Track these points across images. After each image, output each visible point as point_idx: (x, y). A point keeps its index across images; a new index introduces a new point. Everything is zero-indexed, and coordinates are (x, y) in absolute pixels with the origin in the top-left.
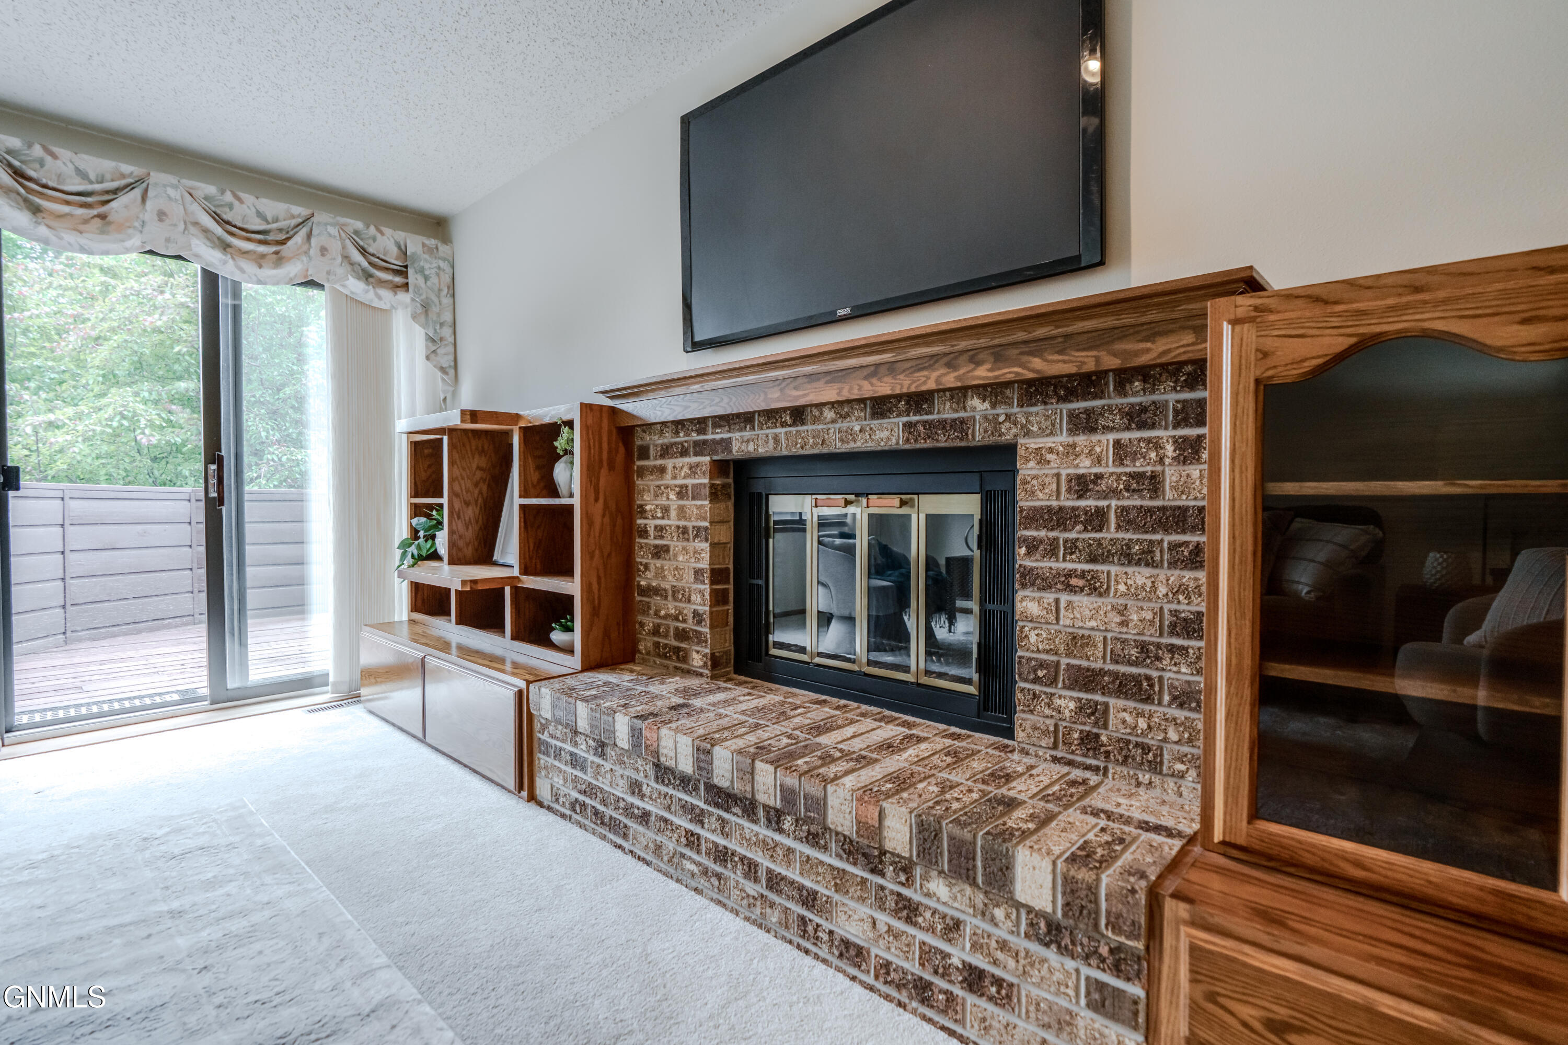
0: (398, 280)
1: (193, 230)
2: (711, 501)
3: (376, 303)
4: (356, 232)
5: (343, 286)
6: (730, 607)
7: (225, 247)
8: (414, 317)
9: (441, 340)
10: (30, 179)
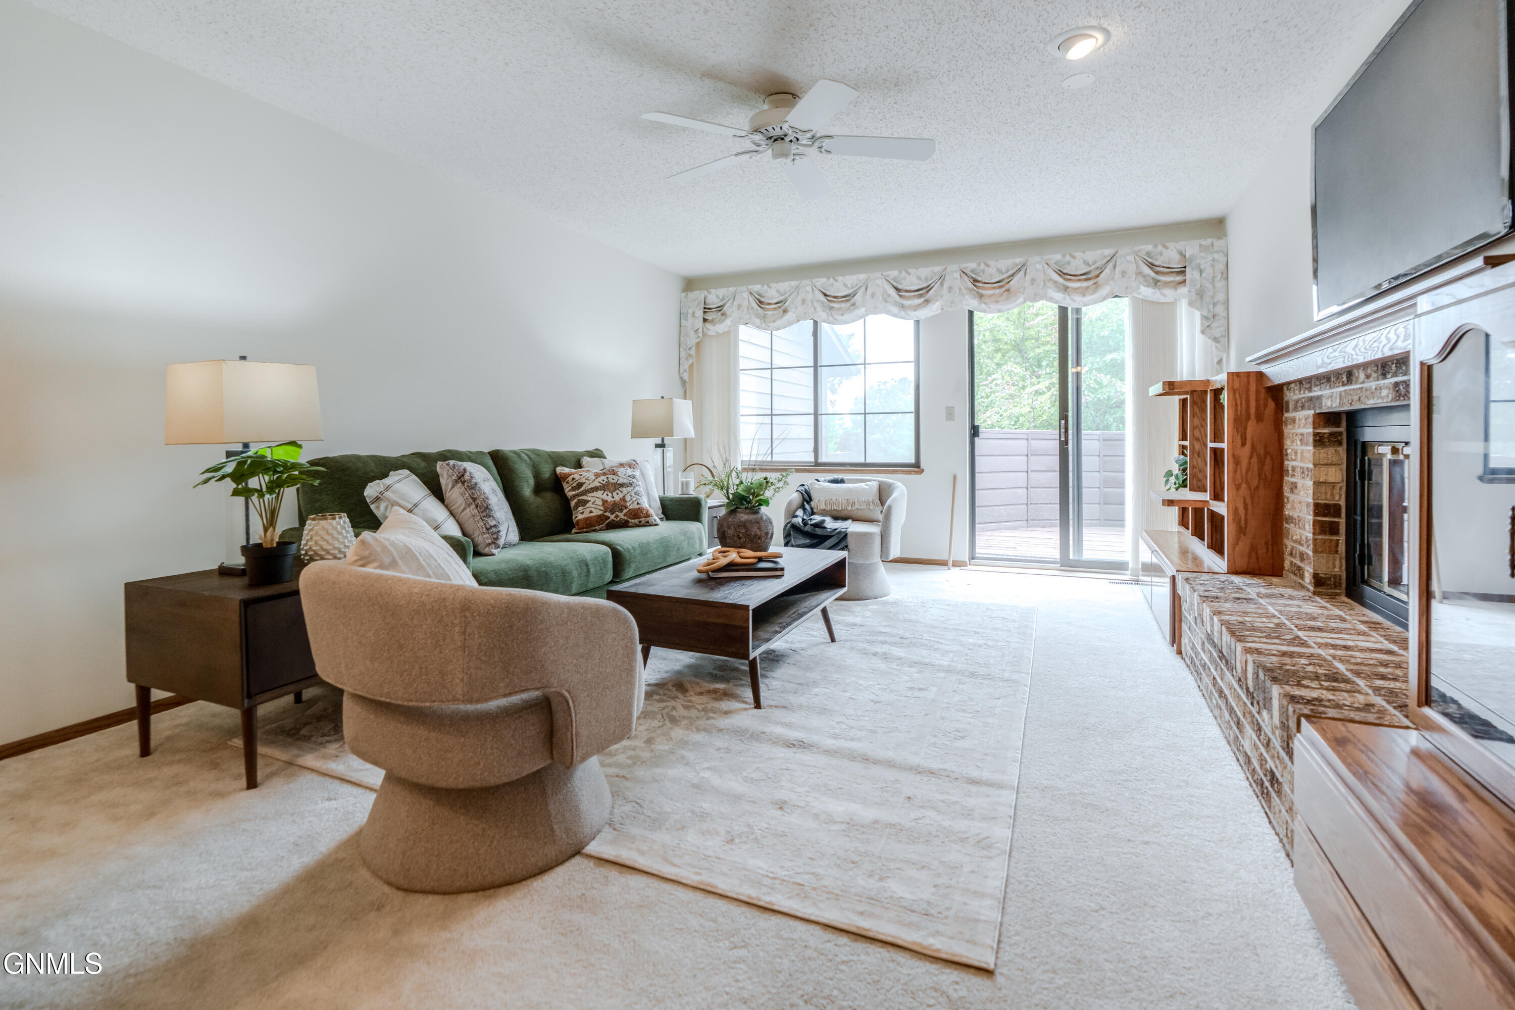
0: (1179, 278)
1: (1048, 284)
2: (1314, 446)
3: (1163, 300)
4: (1148, 254)
5: (1139, 293)
6: (1342, 538)
7: (1066, 289)
8: (1191, 304)
9: (1214, 316)
10: (979, 281)
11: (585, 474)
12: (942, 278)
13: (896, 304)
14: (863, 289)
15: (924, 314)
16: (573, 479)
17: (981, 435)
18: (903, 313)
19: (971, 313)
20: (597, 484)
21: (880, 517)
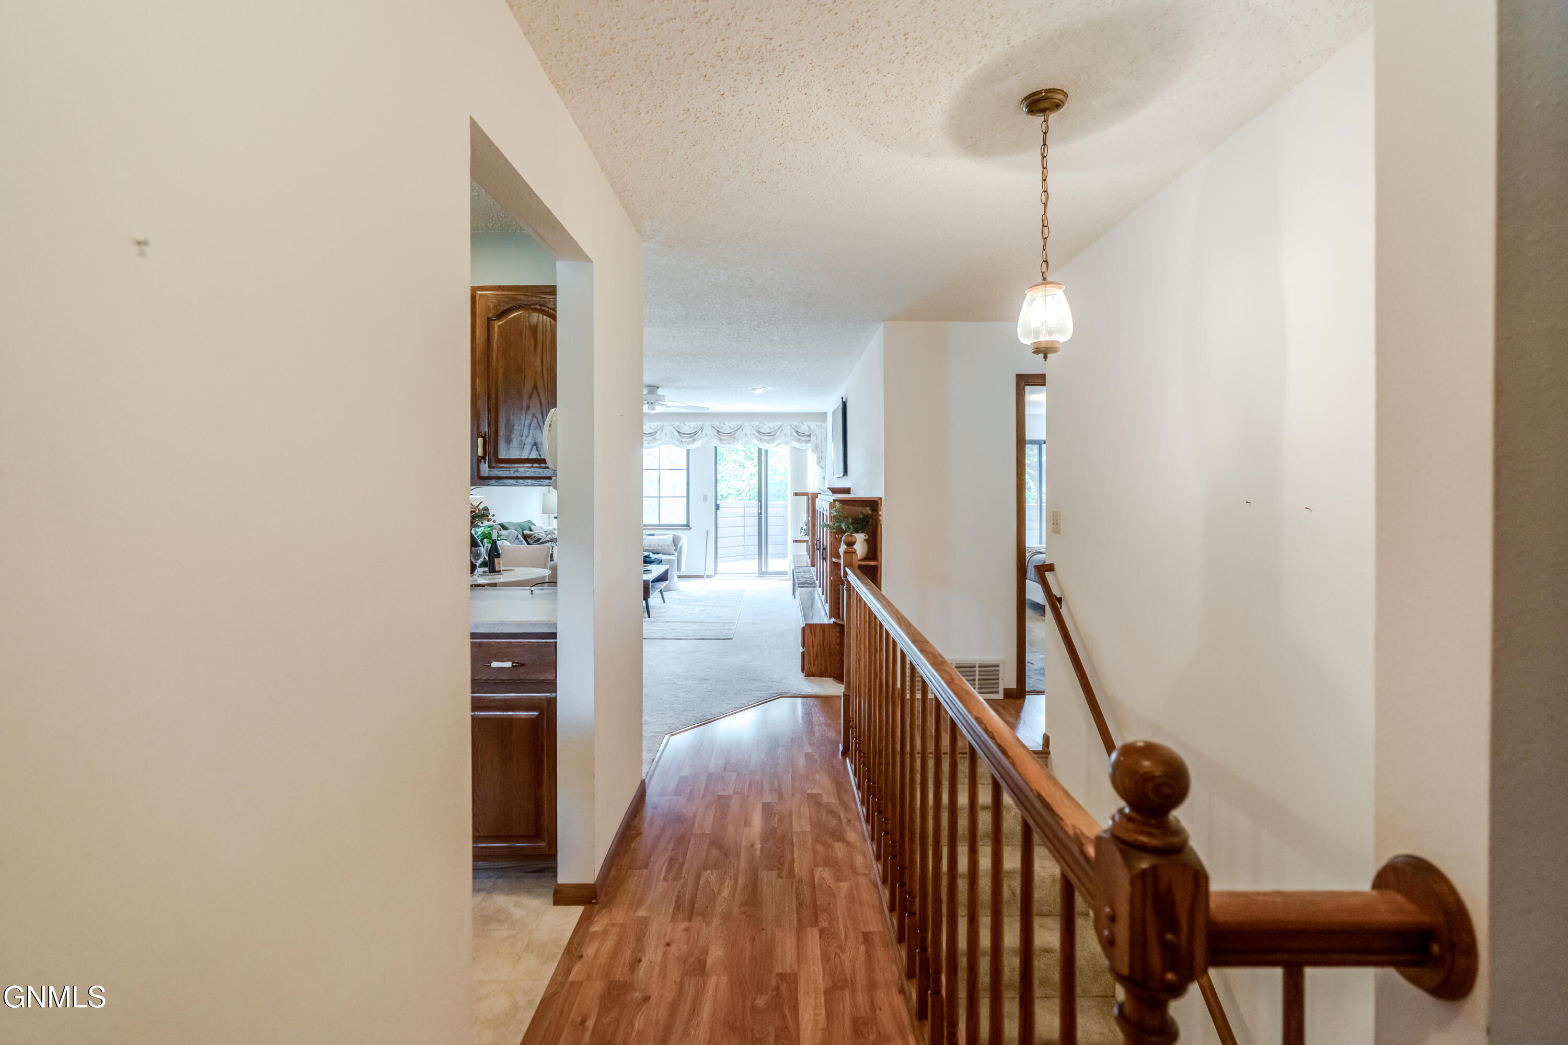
0: (808, 439)
1: (753, 436)
3: (802, 448)
4: (796, 426)
5: (792, 444)
7: (761, 440)
8: (813, 451)
9: (822, 457)
10: (720, 432)
11: (540, 534)
12: (702, 429)
13: (678, 440)
14: (660, 431)
15: (692, 446)
16: (535, 537)
17: (720, 509)
18: (682, 445)
19: (716, 448)
20: (547, 539)
21: (676, 554)
